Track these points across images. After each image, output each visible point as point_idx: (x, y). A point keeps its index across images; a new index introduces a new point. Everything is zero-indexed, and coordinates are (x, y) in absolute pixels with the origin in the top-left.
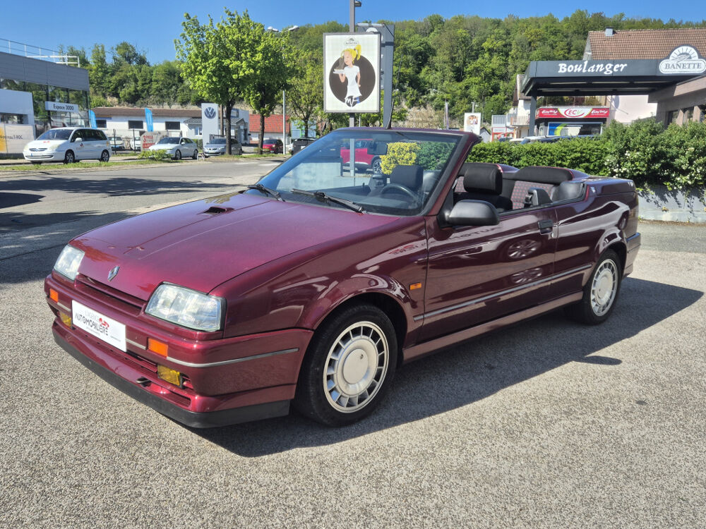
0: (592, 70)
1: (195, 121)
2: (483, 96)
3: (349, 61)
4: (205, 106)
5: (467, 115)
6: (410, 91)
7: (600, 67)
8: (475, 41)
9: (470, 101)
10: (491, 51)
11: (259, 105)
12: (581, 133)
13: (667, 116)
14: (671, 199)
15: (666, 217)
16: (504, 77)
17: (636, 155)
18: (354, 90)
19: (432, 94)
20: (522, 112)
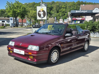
0: (81, 12)
1: (8, 21)
2: (62, 16)
3: (41, 11)
4: (10, 18)
5: (60, 19)
6: (49, 15)
7: (83, 11)
8: (60, 6)
9: (60, 17)
10: (63, 8)
11: (21, 18)
12: (80, 22)
13: (94, 20)
14: (96, 33)
15: (95, 36)
16: (66, 12)
17: (90, 26)
18: (42, 16)
19: (53, 15)
20: (70, 19)
